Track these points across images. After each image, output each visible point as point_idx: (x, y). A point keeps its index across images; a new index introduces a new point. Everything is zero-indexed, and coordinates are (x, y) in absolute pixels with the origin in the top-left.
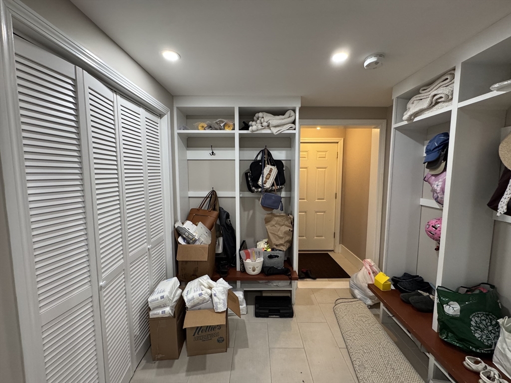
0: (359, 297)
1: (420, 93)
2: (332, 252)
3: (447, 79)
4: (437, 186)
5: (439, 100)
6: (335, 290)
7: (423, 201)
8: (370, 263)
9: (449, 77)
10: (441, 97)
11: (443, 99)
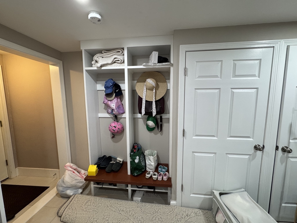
0: (71, 194)
1: (103, 53)
2: (7, 180)
3: (120, 52)
4: (113, 106)
5: (117, 62)
6: (46, 206)
7: (100, 115)
8: (70, 165)
9: (121, 51)
10: (119, 60)
11: (119, 62)
